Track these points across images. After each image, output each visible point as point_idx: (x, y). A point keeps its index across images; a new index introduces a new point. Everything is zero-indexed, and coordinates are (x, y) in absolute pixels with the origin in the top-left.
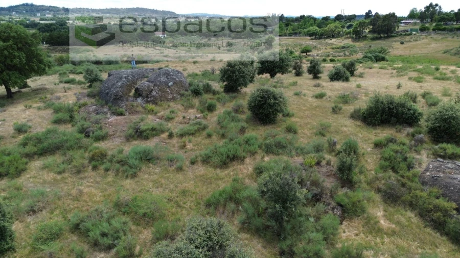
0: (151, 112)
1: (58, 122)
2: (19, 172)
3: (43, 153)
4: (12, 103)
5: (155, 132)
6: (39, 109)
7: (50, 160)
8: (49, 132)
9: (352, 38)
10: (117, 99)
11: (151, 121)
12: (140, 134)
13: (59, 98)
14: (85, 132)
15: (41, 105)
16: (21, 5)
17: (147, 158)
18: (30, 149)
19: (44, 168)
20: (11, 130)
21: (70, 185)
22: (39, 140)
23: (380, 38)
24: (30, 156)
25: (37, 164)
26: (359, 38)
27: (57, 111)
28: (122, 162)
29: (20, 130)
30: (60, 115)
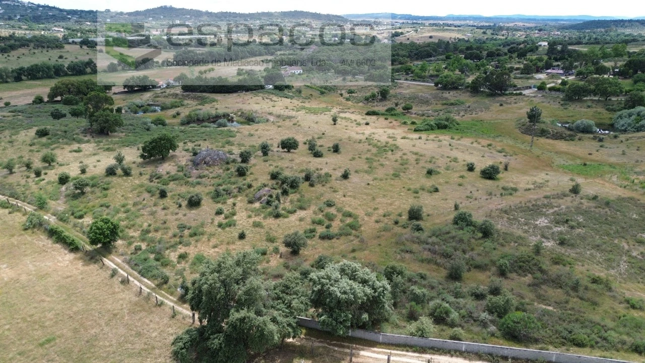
0: (207, 170)
1: (178, 171)
2: (168, 184)
3: (173, 180)
4: (164, 162)
5: (204, 176)
6: (173, 166)
7: (175, 182)
8: (175, 174)
10: (198, 164)
11: (206, 172)
12: (200, 177)
13: (180, 161)
14: (185, 175)
15: (174, 164)
16: (158, 8)
17: (199, 183)
18: (170, 179)
19: (174, 184)
20: (165, 173)
21: (179, 188)
22: (173, 177)
24: (170, 181)
25: (172, 183)
27: (179, 167)
28: (192, 184)
29: (168, 173)
30: (179, 169)
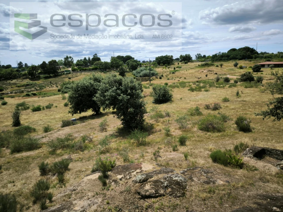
9: (29, 78)
23: (50, 77)
26: (34, 78)
